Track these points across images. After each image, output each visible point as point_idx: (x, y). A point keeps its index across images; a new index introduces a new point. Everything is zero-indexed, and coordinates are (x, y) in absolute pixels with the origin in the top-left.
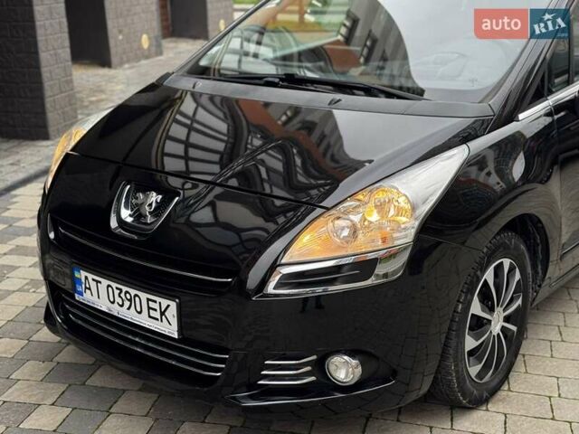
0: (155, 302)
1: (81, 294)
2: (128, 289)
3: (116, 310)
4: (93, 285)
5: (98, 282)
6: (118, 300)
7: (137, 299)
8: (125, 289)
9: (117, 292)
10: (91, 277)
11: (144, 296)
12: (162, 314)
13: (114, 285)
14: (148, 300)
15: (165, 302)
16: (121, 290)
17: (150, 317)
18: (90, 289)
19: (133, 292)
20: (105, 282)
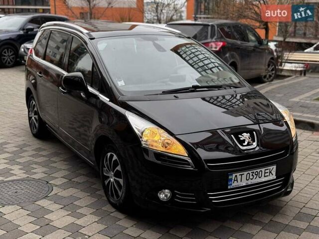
0: (268, 169)
1: (231, 185)
2: (256, 171)
3: (250, 182)
4: (239, 177)
5: (241, 175)
6: (251, 177)
7: (261, 172)
8: (255, 171)
9: (251, 174)
10: (238, 174)
11: (263, 170)
12: (270, 172)
13: (250, 172)
14: (265, 170)
15: (271, 168)
16: (253, 172)
17: (265, 176)
18: (237, 180)
19: (258, 170)
20: (246, 173)
